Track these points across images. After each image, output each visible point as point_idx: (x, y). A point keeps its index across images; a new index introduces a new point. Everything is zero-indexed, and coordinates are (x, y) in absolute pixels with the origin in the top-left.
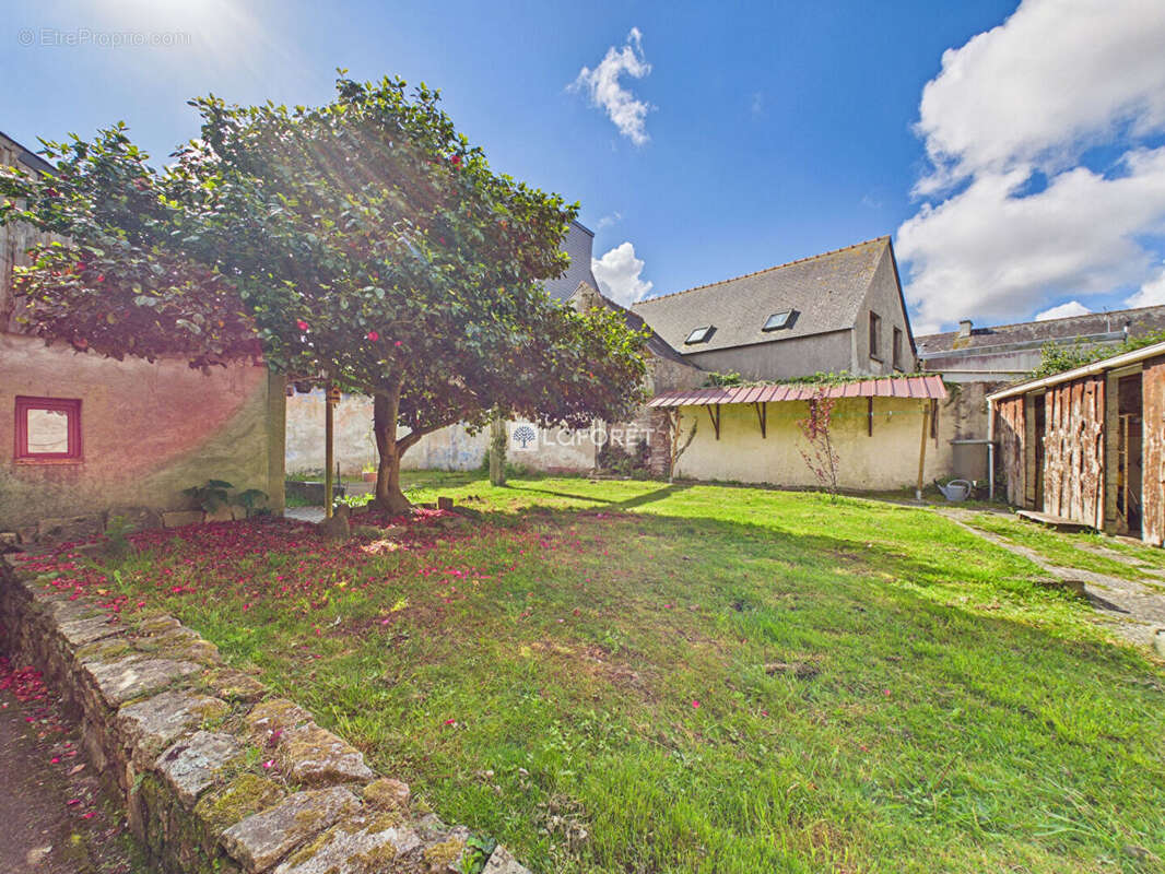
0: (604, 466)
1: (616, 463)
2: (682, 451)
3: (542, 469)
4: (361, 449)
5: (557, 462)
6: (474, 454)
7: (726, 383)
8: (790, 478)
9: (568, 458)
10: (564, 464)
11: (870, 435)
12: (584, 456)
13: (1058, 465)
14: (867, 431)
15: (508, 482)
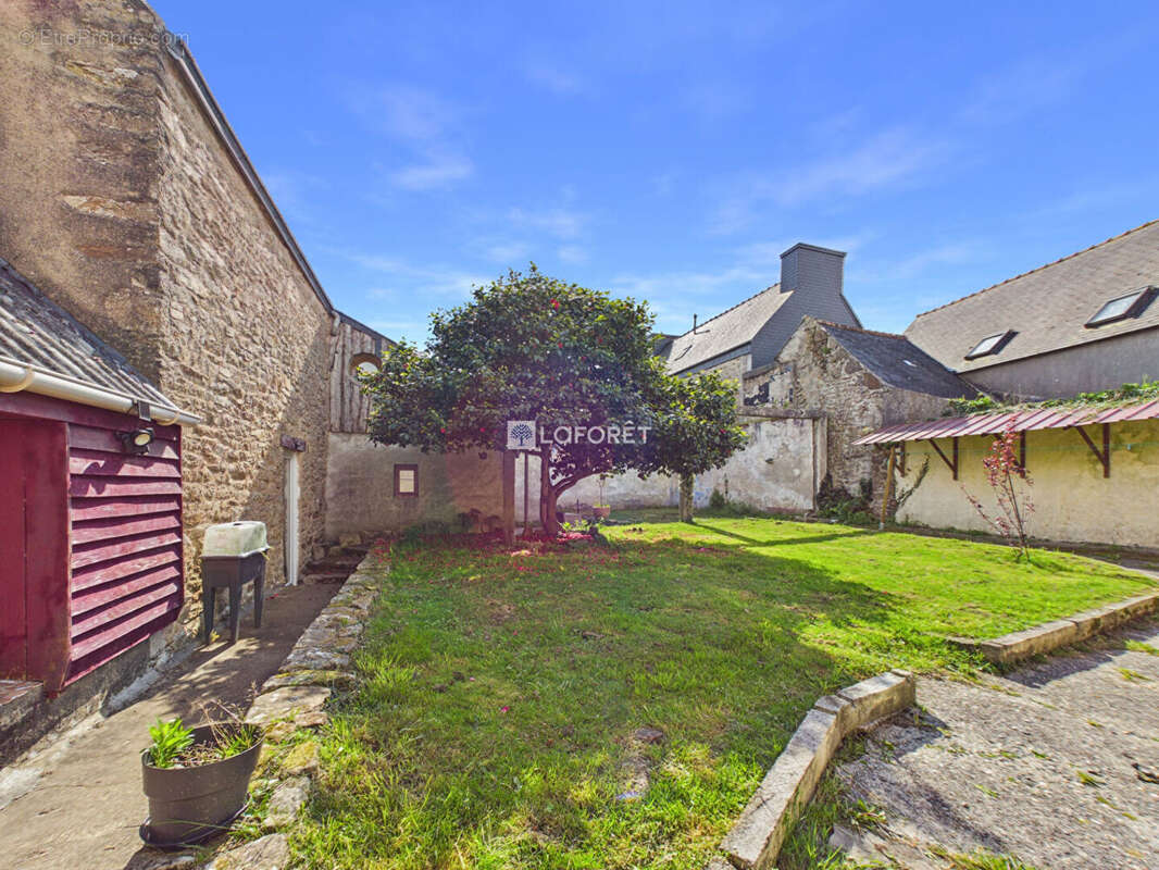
0: (822, 508)
1: (835, 506)
2: (910, 493)
3: (762, 509)
4: (615, 488)
5: (775, 502)
6: (705, 494)
7: (972, 410)
8: (1063, 531)
9: (786, 499)
10: (782, 504)
11: (1107, 474)
12: (802, 497)
15: (694, 520)
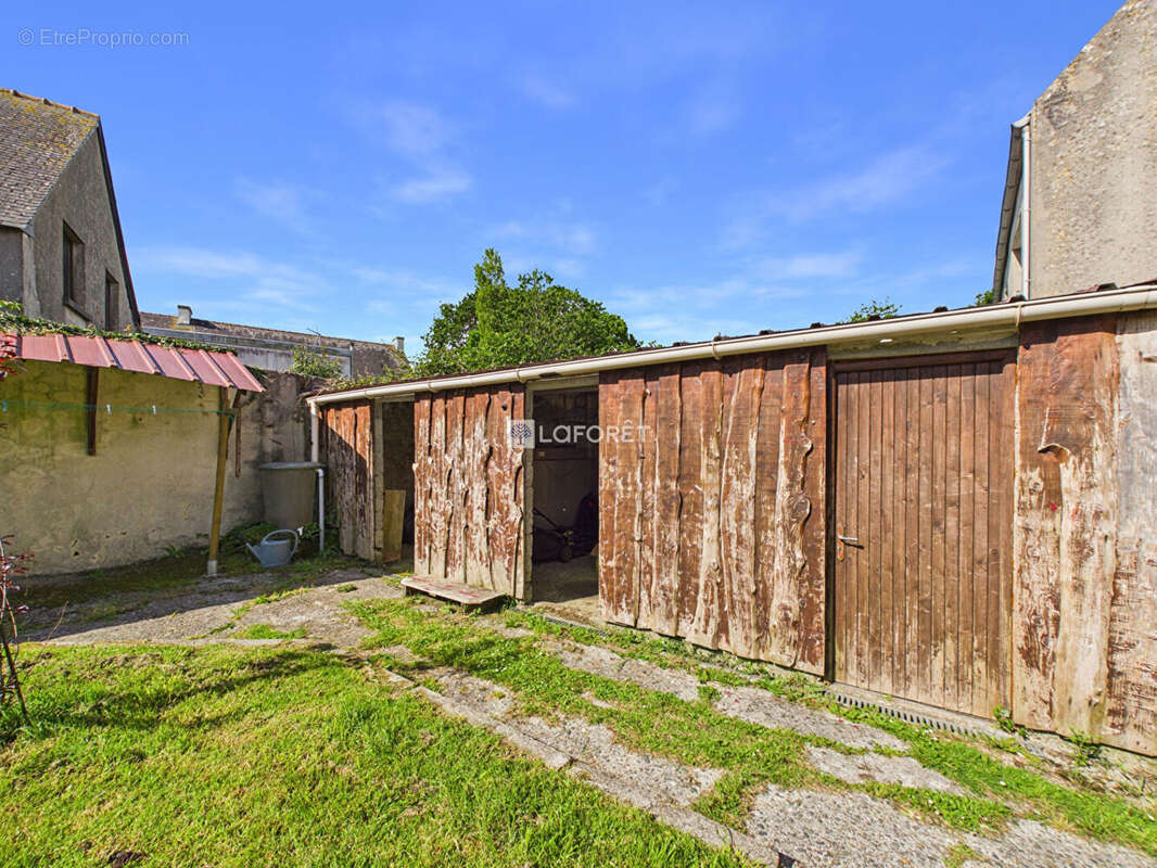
11: (91, 449)
13: (442, 503)
14: (84, 444)
